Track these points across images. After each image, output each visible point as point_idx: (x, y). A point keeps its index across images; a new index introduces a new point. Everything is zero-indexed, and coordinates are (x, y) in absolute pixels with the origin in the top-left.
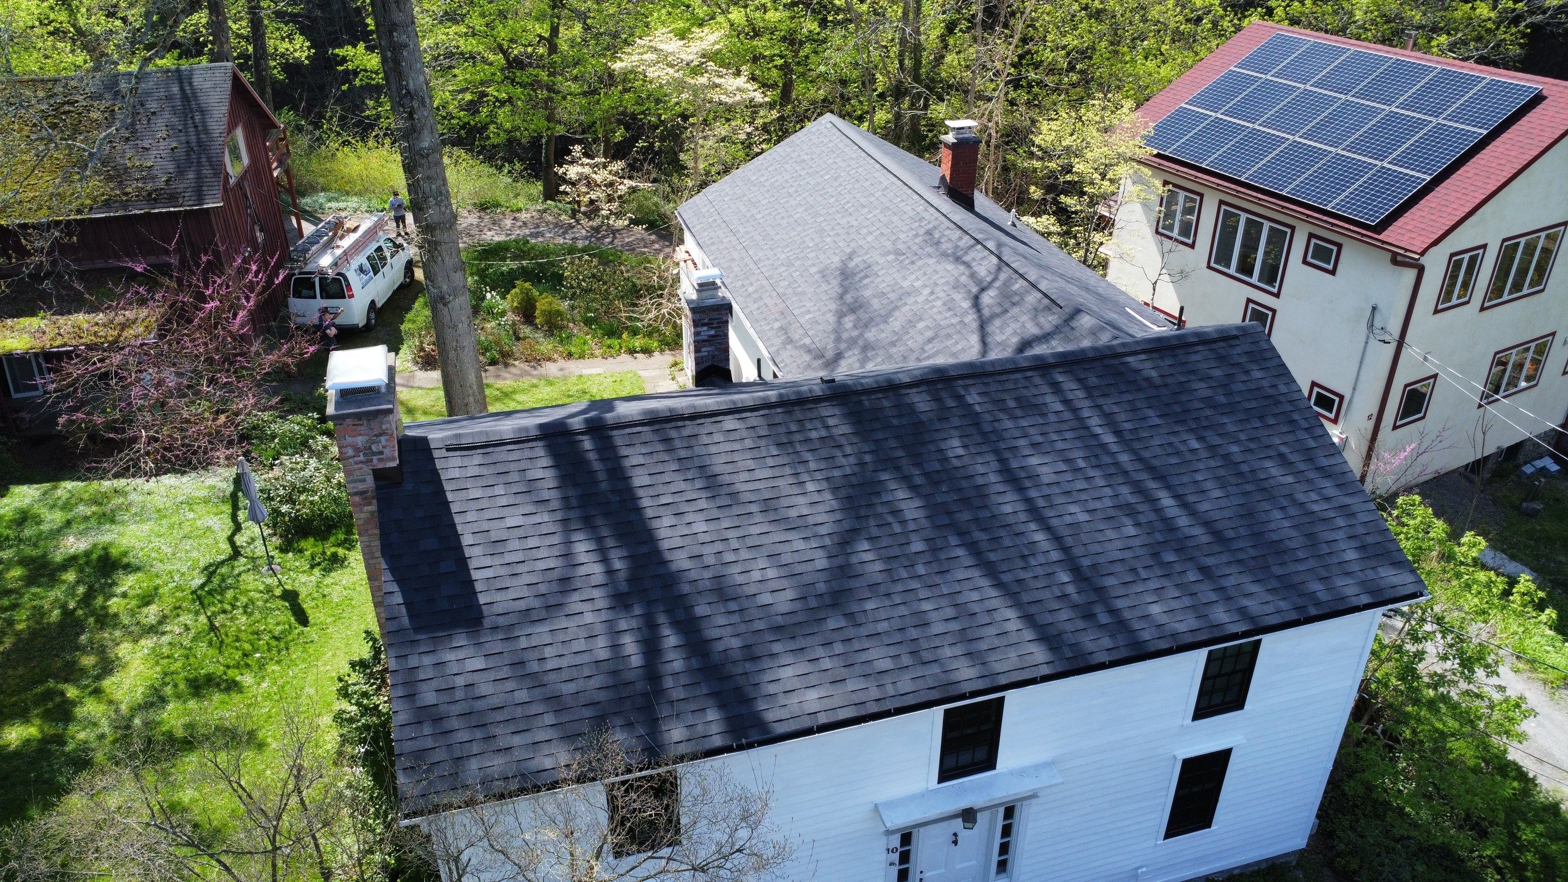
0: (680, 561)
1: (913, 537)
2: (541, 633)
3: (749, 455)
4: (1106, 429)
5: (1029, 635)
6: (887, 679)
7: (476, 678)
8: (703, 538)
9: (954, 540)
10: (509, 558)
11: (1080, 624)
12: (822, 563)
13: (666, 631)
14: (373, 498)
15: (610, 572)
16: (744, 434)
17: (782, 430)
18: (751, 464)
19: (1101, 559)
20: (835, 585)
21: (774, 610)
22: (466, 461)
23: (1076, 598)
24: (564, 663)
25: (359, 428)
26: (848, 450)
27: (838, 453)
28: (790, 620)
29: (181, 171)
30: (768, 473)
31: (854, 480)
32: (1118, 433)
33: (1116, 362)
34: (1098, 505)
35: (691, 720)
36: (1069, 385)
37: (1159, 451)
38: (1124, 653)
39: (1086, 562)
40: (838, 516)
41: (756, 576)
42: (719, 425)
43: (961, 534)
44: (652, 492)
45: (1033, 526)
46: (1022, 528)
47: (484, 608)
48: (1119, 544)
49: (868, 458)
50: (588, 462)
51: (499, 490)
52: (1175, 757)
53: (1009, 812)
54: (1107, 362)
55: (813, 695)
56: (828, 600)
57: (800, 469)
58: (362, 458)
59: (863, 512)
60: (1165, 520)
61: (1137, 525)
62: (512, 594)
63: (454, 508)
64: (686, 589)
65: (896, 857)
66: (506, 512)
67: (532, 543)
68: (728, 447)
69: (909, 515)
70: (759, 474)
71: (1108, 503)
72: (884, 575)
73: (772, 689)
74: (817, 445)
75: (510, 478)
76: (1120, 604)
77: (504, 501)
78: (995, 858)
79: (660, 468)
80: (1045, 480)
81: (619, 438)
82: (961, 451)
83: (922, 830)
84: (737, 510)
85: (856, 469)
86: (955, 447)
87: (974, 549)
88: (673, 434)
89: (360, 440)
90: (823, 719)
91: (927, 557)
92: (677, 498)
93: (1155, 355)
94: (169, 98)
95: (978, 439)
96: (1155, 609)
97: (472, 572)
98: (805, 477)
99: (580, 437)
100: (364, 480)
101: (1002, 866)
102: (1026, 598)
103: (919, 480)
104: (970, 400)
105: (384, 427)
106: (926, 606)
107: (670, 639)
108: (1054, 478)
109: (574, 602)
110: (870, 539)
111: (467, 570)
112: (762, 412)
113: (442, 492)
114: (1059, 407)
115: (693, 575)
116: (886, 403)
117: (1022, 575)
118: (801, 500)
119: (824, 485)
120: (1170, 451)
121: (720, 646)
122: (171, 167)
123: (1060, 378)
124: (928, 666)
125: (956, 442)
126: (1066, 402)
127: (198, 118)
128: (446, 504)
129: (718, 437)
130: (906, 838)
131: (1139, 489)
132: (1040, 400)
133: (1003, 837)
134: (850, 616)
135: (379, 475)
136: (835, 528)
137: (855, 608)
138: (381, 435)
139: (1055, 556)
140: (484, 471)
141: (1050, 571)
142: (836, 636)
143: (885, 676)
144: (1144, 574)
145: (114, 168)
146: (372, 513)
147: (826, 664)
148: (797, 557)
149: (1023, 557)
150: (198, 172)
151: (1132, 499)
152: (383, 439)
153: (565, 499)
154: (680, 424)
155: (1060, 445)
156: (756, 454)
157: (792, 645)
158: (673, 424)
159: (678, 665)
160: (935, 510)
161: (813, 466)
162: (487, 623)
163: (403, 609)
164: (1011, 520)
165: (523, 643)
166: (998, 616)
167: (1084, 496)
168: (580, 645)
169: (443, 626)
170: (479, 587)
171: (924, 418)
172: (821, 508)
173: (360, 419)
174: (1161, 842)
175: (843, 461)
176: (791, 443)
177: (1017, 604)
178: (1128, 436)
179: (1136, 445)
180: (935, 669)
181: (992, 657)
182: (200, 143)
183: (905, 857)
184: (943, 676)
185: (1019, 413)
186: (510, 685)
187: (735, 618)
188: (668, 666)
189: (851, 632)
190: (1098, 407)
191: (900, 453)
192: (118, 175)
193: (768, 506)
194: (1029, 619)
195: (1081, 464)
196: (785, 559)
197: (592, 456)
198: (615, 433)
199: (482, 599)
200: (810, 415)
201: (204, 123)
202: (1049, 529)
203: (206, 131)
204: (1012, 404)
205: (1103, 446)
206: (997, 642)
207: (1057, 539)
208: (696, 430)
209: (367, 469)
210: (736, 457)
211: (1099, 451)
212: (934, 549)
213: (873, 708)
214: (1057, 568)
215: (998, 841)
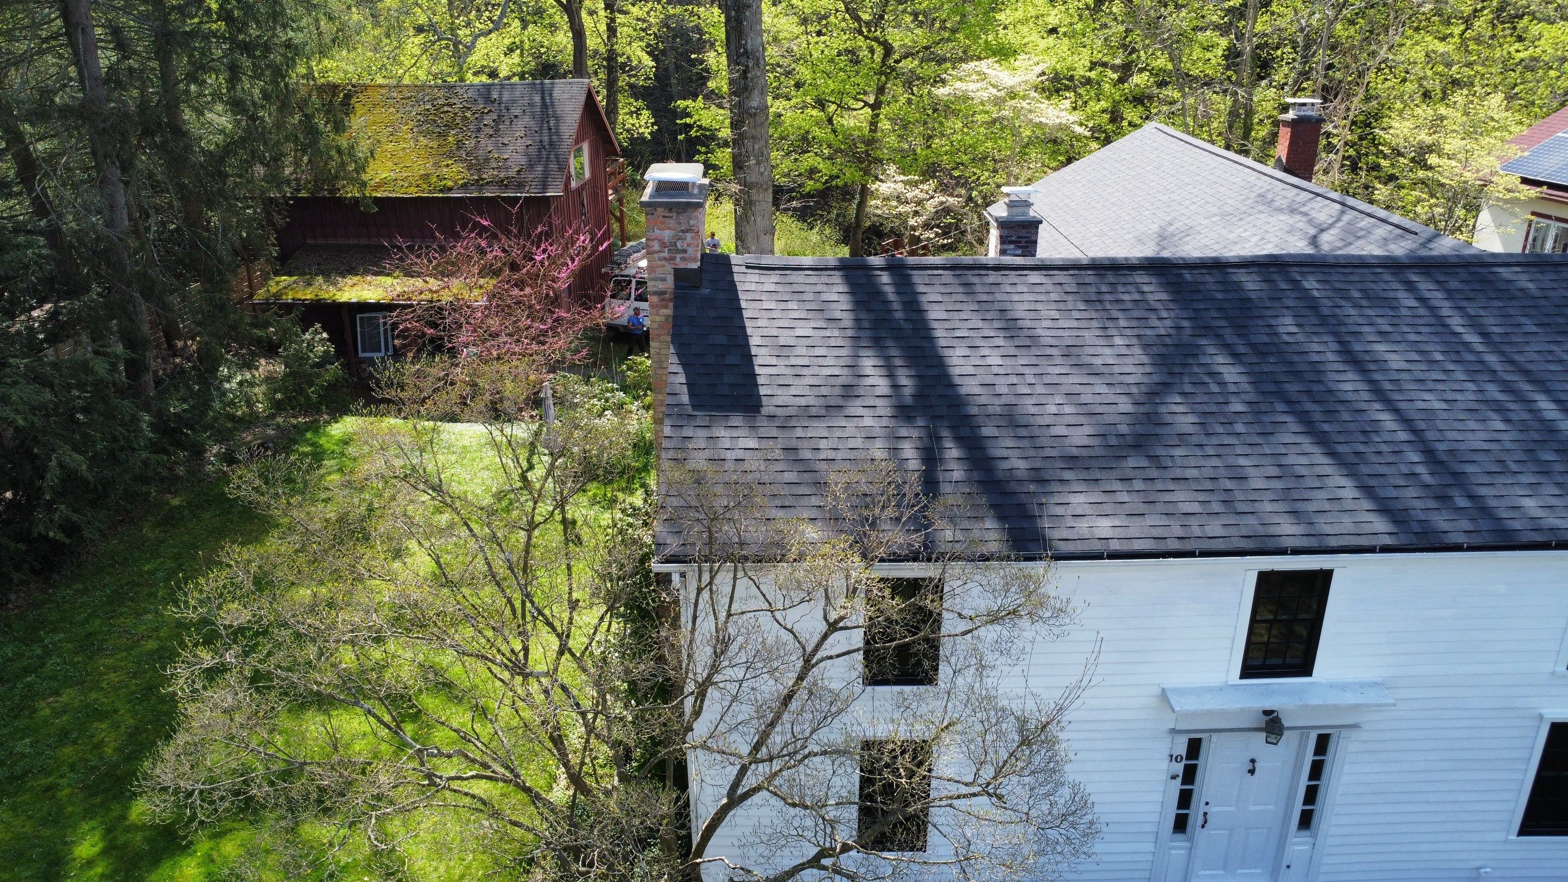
0: (969, 387)
1: (1233, 399)
2: (818, 429)
3: (1054, 306)
4: (1469, 329)
5: (1367, 504)
6: (1192, 521)
7: (747, 455)
8: (996, 370)
9: (1280, 407)
10: (793, 361)
11: (1432, 504)
12: (1125, 406)
13: (948, 444)
14: (670, 300)
15: (895, 387)
16: (1051, 288)
17: (1093, 289)
18: (1055, 314)
19: (1462, 446)
20: (1139, 429)
21: (1067, 442)
22: (763, 279)
23: (1428, 479)
24: (840, 455)
25: (668, 220)
26: (1164, 314)
27: (1152, 315)
28: (1084, 452)
29: (531, 166)
30: (1075, 324)
31: (1168, 341)
32: (1485, 335)
33: (1485, 270)
34: (1458, 396)
35: (966, 524)
36: (1425, 285)
37: (1536, 357)
38: (1488, 539)
39: (1441, 447)
40: (1148, 369)
41: (1053, 409)
42: (1024, 278)
43: (1289, 402)
44: (947, 325)
45: (1377, 406)
46: (1364, 406)
47: (764, 399)
48: (1483, 436)
49: (1186, 324)
50: (884, 294)
51: (790, 305)
52: (1541, 717)
53: (1323, 743)
54: (1472, 270)
55: (1105, 523)
56: (1130, 440)
57: (1108, 324)
58: (666, 254)
59: (1177, 369)
60: (1542, 421)
61: (1507, 421)
62: (793, 391)
63: (746, 314)
64: (974, 411)
65: (1179, 768)
66: (797, 323)
67: (818, 351)
68: (1031, 297)
69: (1228, 378)
70: (1062, 323)
71: (1472, 397)
72: (1197, 427)
73: (1059, 511)
74: (1130, 305)
75: (805, 297)
76: (1483, 491)
77: (796, 315)
78: (1298, 807)
79: (958, 306)
80: (1395, 366)
81: (918, 278)
82: (1293, 329)
83: (1215, 737)
84: (1035, 351)
85: (1172, 332)
86: (1287, 325)
87: (1305, 419)
88: (975, 280)
89: (667, 235)
90: (1115, 546)
91: (1249, 418)
92: (971, 333)
93: (1533, 269)
94: (531, 105)
95: (1315, 320)
96: (1528, 503)
97: (756, 368)
98: (1112, 332)
99: (879, 273)
100: (664, 280)
101: (1306, 820)
102: (1364, 469)
103: (1242, 349)
104: (1306, 285)
105: (692, 222)
106: (1242, 461)
107: (952, 452)
108: (1405, 366)
109: (855, 408)
110: (1183, 394)
111: (752, 365)
112: (1071, 272)
113: (737, 300)
114: (1413, 303)
115: (983, 400)
116: (1209, 279)
117: (1362, 448)
118: (1107, 351)
119: (1134, 341)
120: (1550, 358)
121: (1005, 465)
122: (523, 160)
123: (1414, 278)
124: (1243, 516)
125: (1288, 320)
126: (1422, 300)
127: (552, 123)
128: (740, 309)
129: (1020, 288)
130: (1194, 748)
131: (1507, 388)
132: (1391, 295)
133: (1310, 779)
134: (1154, 458)
135: (680, 275)
136: (1145, 380)
137: (1160, 451)
138: (687, 231)
139: (1403, 436)
140: (779, 288)
141: (1397, 449)
142: (1138, 473)
143: (1192, 518)
144: (1514, 467)
145: (476, 158)
146: (667, 317)
147: (1124, 497)
148: (1098, 399)
149: (1364, 432)
150: (546, 166)
151: (1500, 396)
152: (689, 235)
153: (857, 320)
154: (983, 272)
155: (1413, 337)
156: (1061, 306)
157: (1084, 475)
158: (976, 272)
159: (957, 475)
160: (1257, 379)
161: (1122, 323)
162: (764, 411)
163: (685, 388)
164: (1350, 397)
165: (799, 433)
166: (1330, 482)
167: (1440, 386)
168: (858, 443)
169: (721, 408)
170: (760, 380)
171: (1253, 295)
172: (1129, 360)
173: (670, 210)
174: (1513, 837)
175: (1157, 323)
176: (1100, 301)
177: (1352, 475)
178: (1497, 339)
179: (1507, 349)
180: (1251, 520)
181: (1320, 519)
182: (551, 143)
183: (1190, 775)
184: (1260, 527)
185: (1364, 303)
186: (780, 466)
187: (1025, 443)
188: (947, 474)
189: (1154, 473)
190: (1459, 308)
191: (1223, 323)
192: (477, 165)
193: (1069, 352)
194: (1367, 491)
195: (1439, 357)
196: (1084, 399)
197: (889, 289)
198: (914, 272)
199: (763, 391)
200: (1123, 280)
201: (557, 126)
202: (1396, 411)
203: (558, 133)
204: (1356, 294)
205: (1466, 344)
206: (1327, 506)
207: (1406, 422)
208: (999, 280)
209: (669, 268)
210: (1039, 306)
211: (1461, 348)
212: (1256, 412)
213: (1174, 545)
214: (1405, 448)
215: (1304, 782)
